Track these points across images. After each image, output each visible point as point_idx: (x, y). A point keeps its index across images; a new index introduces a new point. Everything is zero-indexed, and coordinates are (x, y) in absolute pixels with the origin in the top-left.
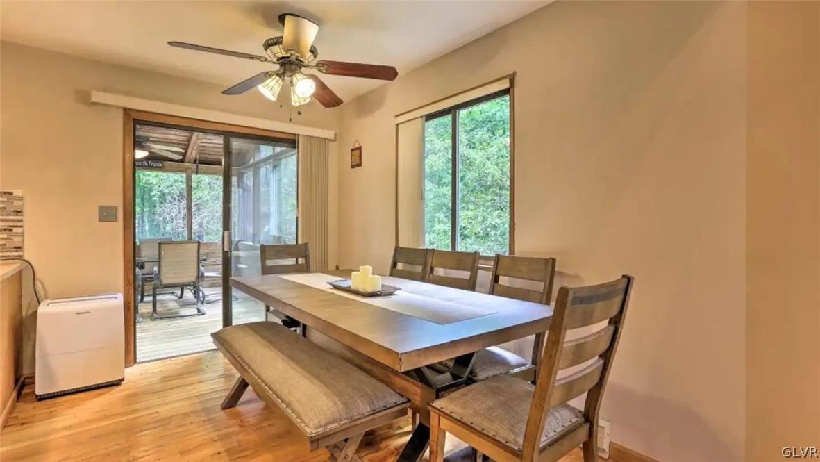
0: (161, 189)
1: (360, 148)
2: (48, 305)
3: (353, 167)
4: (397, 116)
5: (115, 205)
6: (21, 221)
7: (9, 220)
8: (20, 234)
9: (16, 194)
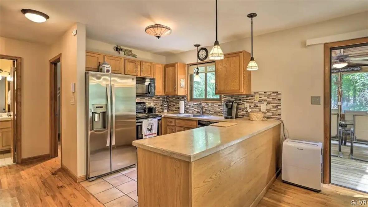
0: (362, 81)
2: (287, 141)
5: (319, 96)
6: (280, 103)
7: (277, 103)
8: (280, 109)
9: (279, 92)
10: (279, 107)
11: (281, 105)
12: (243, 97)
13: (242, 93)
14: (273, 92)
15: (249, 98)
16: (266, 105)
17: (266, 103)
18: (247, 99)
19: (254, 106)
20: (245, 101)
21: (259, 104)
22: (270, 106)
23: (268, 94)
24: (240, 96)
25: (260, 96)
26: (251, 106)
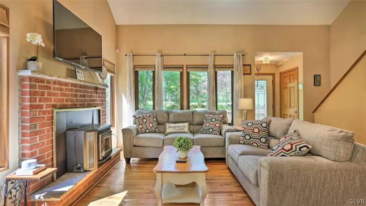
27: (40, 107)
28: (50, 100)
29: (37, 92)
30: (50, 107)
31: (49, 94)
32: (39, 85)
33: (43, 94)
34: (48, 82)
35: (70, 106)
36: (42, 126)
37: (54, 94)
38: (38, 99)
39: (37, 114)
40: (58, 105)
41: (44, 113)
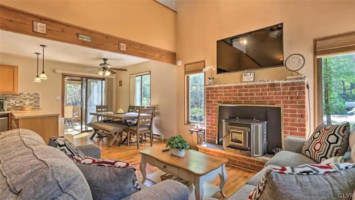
1: (122, 81)
3: (120, 86)
4: (130, 75)
7: (37, 100)
8: (39, 103)
9: (38, 94)
10: (38, 102)
11: (40, 101)
12: (9, 96)
13: (15, 93)
14: (35, 94)
15: (14, 97)
16: (30, 101)
17: (29, 100)
18: (12, 98)
19: (19, 102)
20: (10, 99)
21: (23, 101)
22: (32, 102)
23: (30, 94)
24: (5, 95)
25: (25, 96)
26: (17, 102)
27: (212, 102)
28: (217, 98)
29: (209, 94)
30: (217, 103)
31: (217, 95)
32: (211, 91)
33: (213, 95)
34: (216, 88)
35: (233, 102)
36: (213, 112)
37: (220, 95)
38: (210, 98)
39: (210, 105)
40: (223, 101)
41: (213, 105)
